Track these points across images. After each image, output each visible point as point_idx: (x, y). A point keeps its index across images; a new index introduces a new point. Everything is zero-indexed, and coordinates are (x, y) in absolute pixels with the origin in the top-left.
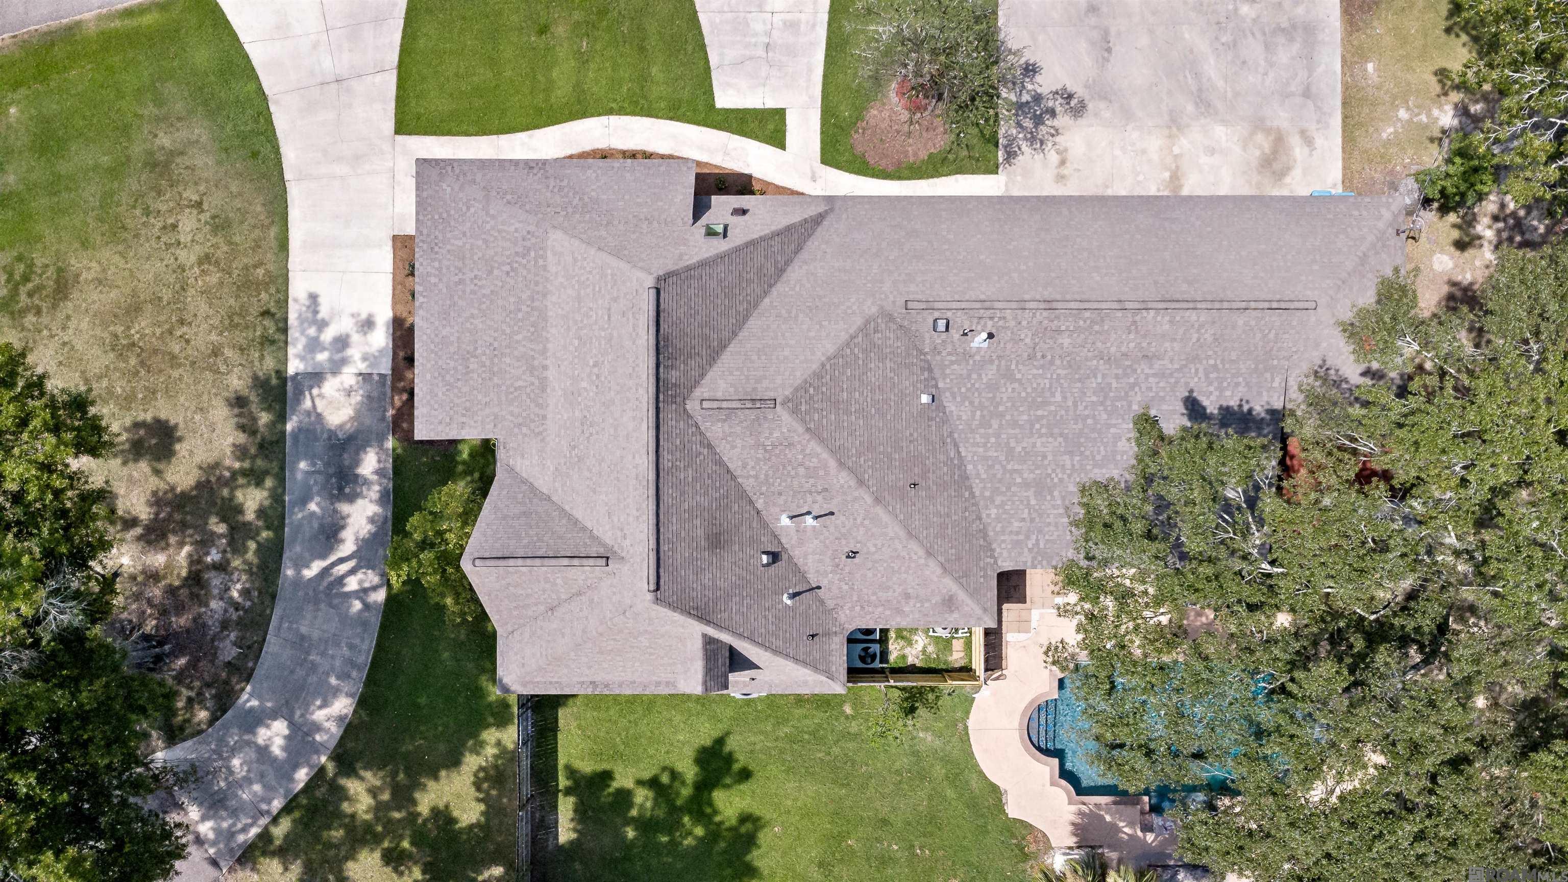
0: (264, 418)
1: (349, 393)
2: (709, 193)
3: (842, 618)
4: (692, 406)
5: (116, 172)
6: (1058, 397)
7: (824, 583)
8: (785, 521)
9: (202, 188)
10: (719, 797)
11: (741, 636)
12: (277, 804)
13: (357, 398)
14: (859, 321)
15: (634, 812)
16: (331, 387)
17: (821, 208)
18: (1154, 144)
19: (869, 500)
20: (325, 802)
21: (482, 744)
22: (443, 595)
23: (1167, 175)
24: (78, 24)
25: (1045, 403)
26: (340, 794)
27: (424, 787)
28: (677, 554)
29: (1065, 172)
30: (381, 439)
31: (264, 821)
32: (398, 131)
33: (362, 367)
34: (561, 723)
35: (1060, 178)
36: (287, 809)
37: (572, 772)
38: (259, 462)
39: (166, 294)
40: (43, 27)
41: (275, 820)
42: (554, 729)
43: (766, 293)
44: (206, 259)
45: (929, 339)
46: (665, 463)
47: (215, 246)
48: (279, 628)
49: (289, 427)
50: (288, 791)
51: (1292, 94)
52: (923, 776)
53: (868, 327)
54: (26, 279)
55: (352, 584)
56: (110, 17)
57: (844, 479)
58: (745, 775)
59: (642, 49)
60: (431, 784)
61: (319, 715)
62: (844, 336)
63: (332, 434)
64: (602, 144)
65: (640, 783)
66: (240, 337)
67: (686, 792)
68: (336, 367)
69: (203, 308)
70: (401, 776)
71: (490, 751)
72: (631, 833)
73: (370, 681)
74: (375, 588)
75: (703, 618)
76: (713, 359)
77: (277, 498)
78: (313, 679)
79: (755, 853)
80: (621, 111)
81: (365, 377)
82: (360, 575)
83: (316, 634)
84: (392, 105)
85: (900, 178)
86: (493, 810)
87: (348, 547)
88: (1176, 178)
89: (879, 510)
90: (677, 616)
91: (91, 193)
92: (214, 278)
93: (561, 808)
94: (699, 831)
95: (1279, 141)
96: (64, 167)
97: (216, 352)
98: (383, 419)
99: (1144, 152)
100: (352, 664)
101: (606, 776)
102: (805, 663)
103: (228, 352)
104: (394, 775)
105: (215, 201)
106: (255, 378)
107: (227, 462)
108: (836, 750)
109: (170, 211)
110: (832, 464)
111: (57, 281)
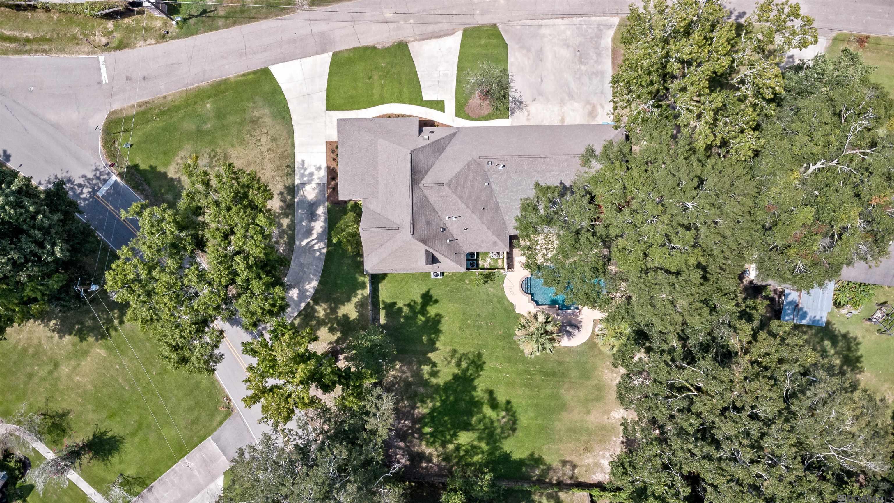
0: (289, 198)
1: (314, 189)
2: (423, 127)
3: (464, 249)
4: (421, 185)
5: (241, 124)
6: (524, 183)
7: (458, 238)
8: (447, 219)
9: (268, 128)
10: (429, 308)
11: (435, 250)
12: (295, 314)
13: (316, 191)
14: (466, 162)
15: (403, 314)
16: (308, 188)
17: (455, 131)
18: (556, 109)
19: (470, 212)
20: (310, 313)
21: (357, 294)
22: (347, 246)
23: (560, 118)
24: (228, 79)
25: (521, 185)
26: (315, 311)
27: (339, 308)
28: (418, 226)
29: (529, 117)
30: (324, 203)
31: (292, 319)
32: (327, 110)
33: (318, 181)
34: (380, 288)
35: (528, 120)
36: (299, 315)
37: (384, 302)
38: (287, 211)
39: (258, 161)
40: (217, 79)
41: (295, 318)
42: (378, 289)
43: (440, 155)
44: (269, 150)
45: (487, 167)
46: (415, 201)
47: (272, 146)
48: (295, 260)
49: (296, 200)
50: (298, 310)
51: (597, 93)
52: (490, 301)
53: (469, 164)
54: (215, 156)
55: (316, 247)
56: (238, 76)
57: (463, 206)
58: (436, 301)
59: (400, 83)
60: (342, 307)
61: (307, 287)
62: (462, 166)
63: (309, 202)
64: (389, 112)
65: (405, 305)
66: (280, 173)
67: (419, 307)
68: (310, 182)
69: (269, 165)
70: (333, 305)
71: (360, 297)
72: (402, 320)
73: (322, 276)
74: (323, 248)
75: (425, 244)
76: (426, 172)
77: (293, 221)
78: (305, 276)
79: (440, 325)
80: (394, 102)
81: (319, 184)
82: (319, 244)
83: (306, 263)
84: (325, 101)
85: (479, 121)
86: (361, 315)
87: (315, 236)
88: (563, 120)
89: (473, 215)
90: (418, 243)
91: (234, 131)
92: (272, 155)
93: (381, 313)
94: (423, 319)
95: (594, 107)
96: (225, 122)
97: (273, 178)
98: (324, 197)
99: (553, 111)
100: (317, 271)
101: (394, 304)
102: (453, 261)
103: (277, 178)
104: (331, 304)
105: (272, 132)
106: (285, 186)
107: (277, 211)
108: (464, 294)
109: (258, 135)
110: (460, 202)
111: (225, 157)
